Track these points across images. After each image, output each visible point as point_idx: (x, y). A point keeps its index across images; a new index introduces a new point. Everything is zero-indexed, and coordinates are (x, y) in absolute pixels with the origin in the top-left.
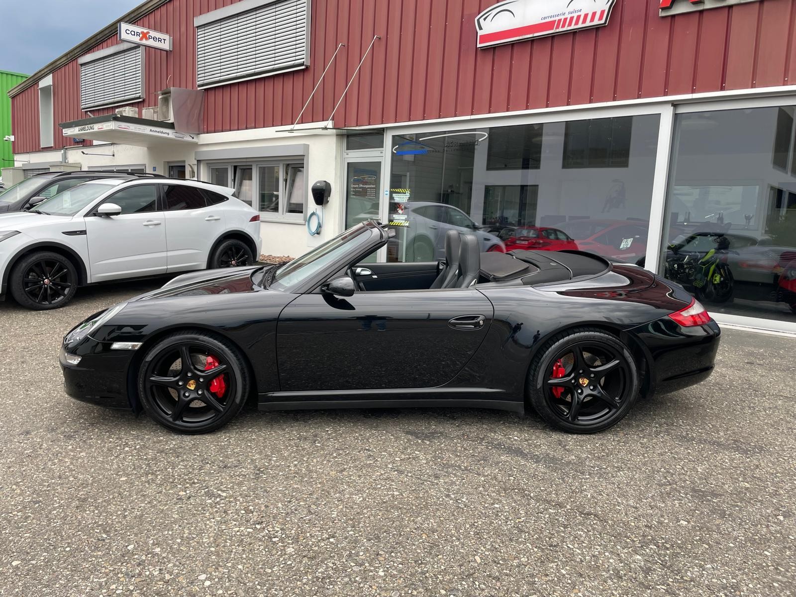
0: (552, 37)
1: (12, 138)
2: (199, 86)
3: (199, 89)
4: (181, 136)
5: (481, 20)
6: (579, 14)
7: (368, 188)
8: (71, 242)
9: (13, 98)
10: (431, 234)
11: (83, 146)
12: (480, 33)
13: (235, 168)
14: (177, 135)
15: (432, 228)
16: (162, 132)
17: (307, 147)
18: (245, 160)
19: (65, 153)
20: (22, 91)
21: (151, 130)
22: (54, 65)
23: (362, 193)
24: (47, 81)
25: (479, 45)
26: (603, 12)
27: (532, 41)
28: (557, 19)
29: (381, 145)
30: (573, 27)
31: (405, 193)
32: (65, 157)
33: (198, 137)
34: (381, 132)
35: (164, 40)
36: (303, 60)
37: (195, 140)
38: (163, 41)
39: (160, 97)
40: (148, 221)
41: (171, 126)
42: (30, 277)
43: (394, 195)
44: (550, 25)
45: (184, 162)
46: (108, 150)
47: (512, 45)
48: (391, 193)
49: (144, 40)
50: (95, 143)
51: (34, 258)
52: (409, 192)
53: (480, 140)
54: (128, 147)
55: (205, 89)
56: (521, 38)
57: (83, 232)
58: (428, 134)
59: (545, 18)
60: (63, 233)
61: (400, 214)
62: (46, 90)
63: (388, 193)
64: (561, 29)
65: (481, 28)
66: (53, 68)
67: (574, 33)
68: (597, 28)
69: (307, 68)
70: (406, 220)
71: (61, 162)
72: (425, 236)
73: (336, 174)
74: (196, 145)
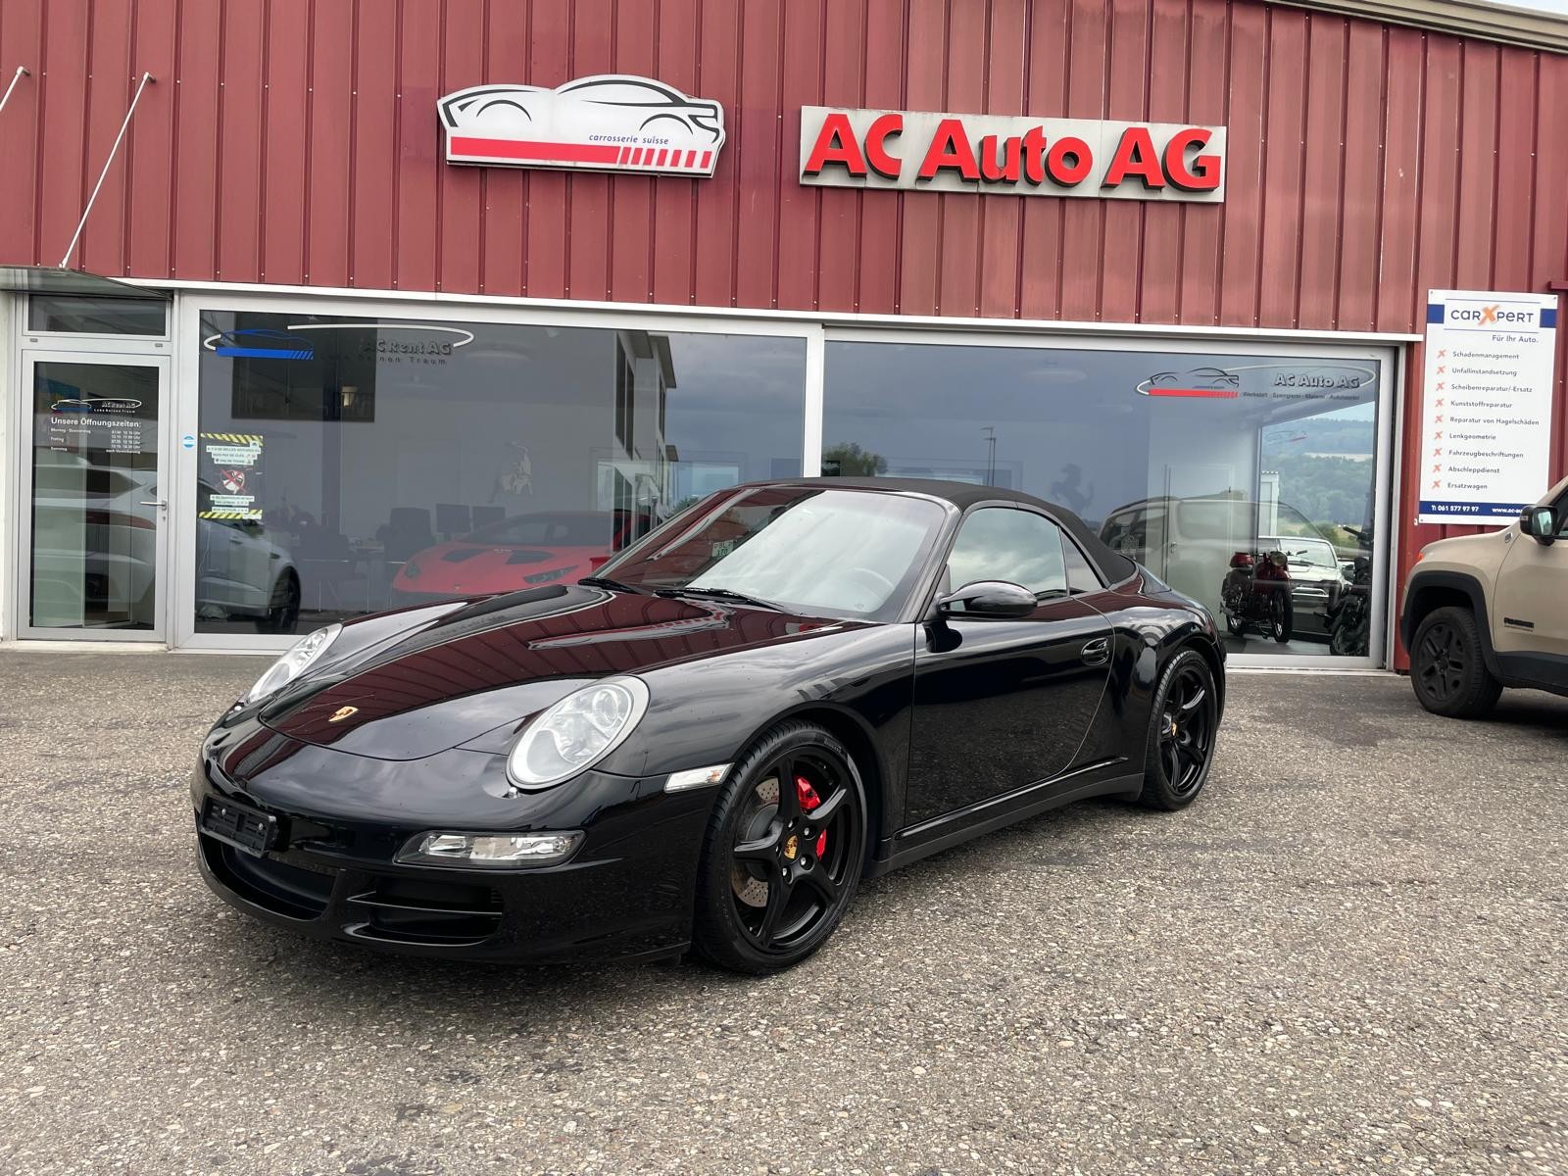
0: (611, 176)
5: (454, 108)
6: (663, 146)
12: (451, 132)
25: (450, 156)
26: (707, 155)
27: (569, 174)
28: (623, 145)
30: (653, 167)
31: (248, 445)
34: (162, 297)
43: (212, 448)
44: (610, 153)
47: (527, 172)
48: (203, 443)
52: (258, 442)
53: (455, 345)
56: (548, 163)
58: (312, 318)
59: (596, 138)
61: (230, 493)
63: (195, 442)
64: (630, 166)
65: (453, 124)
67: (653, 178)
68: (696, 180)
70: (251, 506)
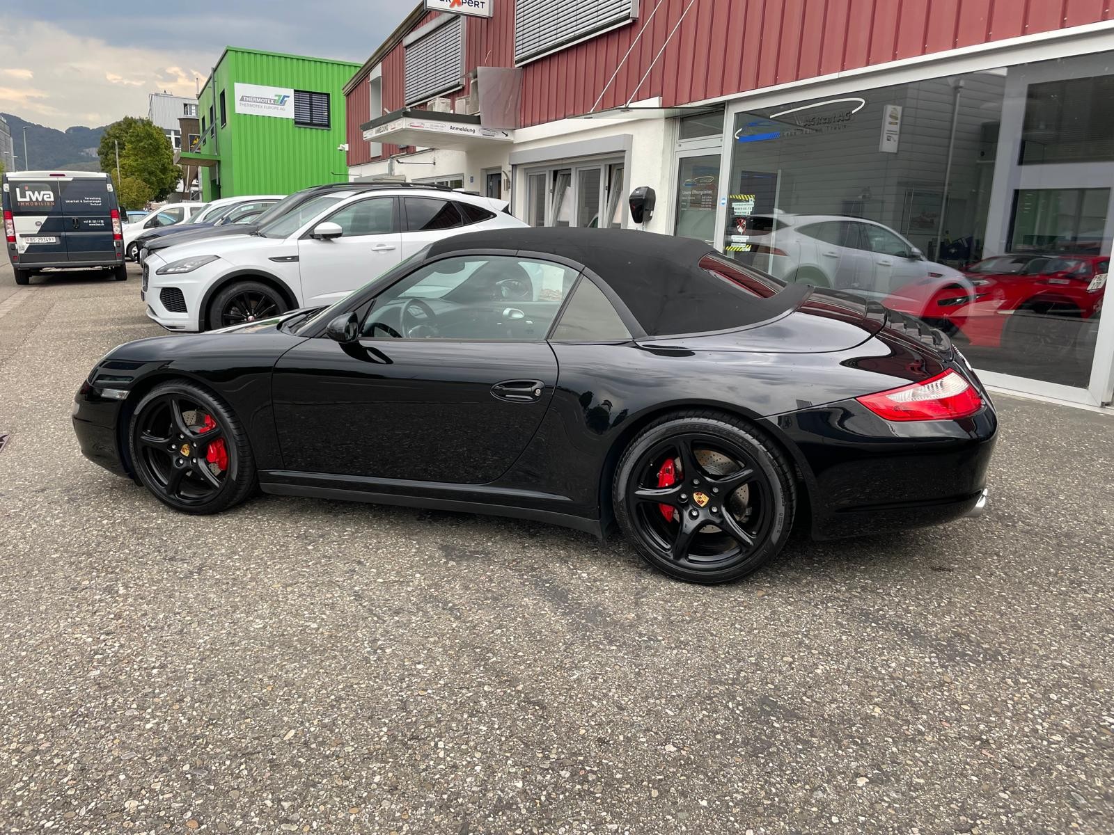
1: (346, 147)
2: (517, 62)
3: (517, 66)
4: (491, 133)
7: (704, 195)
8: (280, 271)
9: (348, 95)
10: (827, 267)
11: (408, 154)
13: (555, 173)
14: (486, 132)
15: (827, 256)
16: (466, 130)
17: (630, 138)
18: (560, 162)
19: (391, 163)
20: (355, 87)
21: (451, 128)
22: (382, 51)
23: (696, 203)
24: (377, 73)
29: (718, 130)
31: (749, 201)
32: (391, 169)
33: (513, 134)
34: (720, 108)
35: (483, 3)
36: (628, 11)
37: (510, 138)
38: (481, 4)
39: (472, 82)
40: (378, 246)
41: (476, 120)
42: (232, 312)
43: (734, 205)
45: (500, 168)
46: (428, 157)
48: (731, 201)
49: (456, 5)
50: (418, 149)
51: (235, 289)
52: (753, 199)
53: (853, 112)
54: (448, 152)
55: (523, 66)
57: (295, 259)
58: (782, 107)
60: (270, 259)
62: (376, 82)
63: (725, 201)
66: (382, 55)
69: (635, 22)
70: (747, 243)
71: (388, 175)
72: (816, 269)
73: (663, 177)
74: (511, 145)
